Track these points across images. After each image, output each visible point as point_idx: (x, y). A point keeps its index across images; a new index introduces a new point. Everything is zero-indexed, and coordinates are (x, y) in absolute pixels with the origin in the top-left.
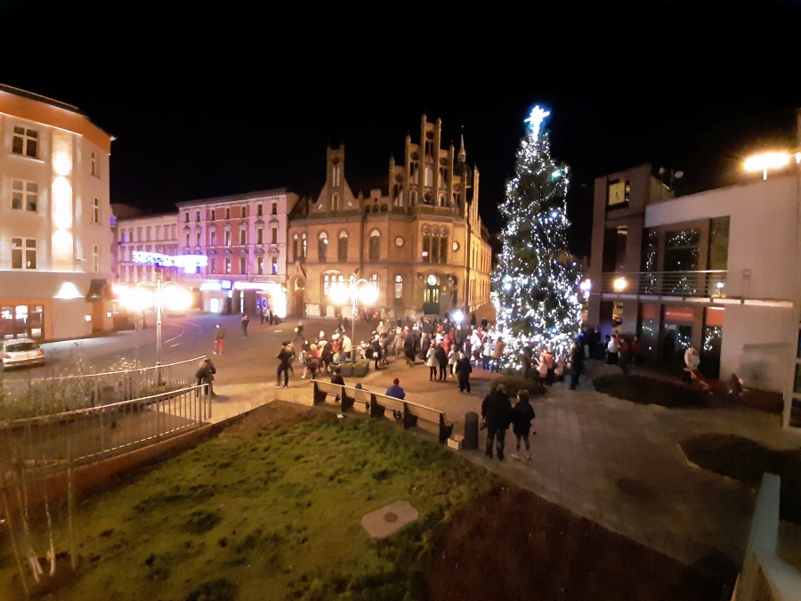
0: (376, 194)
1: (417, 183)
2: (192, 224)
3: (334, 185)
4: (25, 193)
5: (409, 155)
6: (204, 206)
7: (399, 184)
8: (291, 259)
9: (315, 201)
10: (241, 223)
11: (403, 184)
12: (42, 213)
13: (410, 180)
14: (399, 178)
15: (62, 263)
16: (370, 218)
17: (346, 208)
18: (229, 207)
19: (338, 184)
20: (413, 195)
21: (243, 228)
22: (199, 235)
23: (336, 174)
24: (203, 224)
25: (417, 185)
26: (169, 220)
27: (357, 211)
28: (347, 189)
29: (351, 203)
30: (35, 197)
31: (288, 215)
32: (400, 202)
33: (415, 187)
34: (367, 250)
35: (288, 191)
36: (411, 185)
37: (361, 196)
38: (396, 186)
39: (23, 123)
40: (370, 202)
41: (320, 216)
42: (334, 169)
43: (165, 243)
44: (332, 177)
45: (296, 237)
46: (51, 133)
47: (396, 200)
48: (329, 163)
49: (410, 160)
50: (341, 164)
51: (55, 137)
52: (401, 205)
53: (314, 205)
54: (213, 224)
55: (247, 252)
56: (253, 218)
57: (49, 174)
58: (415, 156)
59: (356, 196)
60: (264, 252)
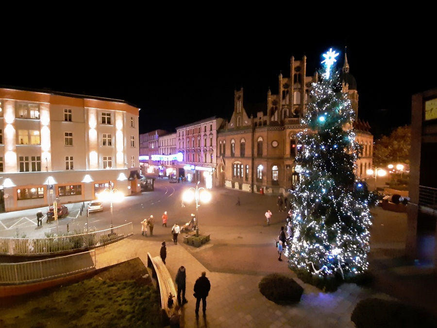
0: (260, 115)
1: (288, 103)
2: (181, 137)
3: (238, 112)
4: (107, 139)
5: (282, 85)
6: (185, 128)
7: (274, 106)
8: (219, 155)
9: (229, 122)
10: (198, 136)
11: (278, 106)
12: (113, 146)
13: (282, 102)
14: (275, 103)
15: (120, 165)
16: (257, 130)
17: (244, 125)
18: (193, 128)
19: (240, 111)
20: (285, 112)
21: (199, 138)
22: (183, 142)
23: (239, 105)
24: (185, 137)
25: (288, 105)
26: (173, 136)
27: (250, 126)
28: (245, 113)
29: (247, 122)
30: (111, 140)
31: (217, 131)
32: (276, 118)
33: (286, 106)
34: (256, 150)
35: (217, 117)
36: (283, 105)
37: (252, 117)
38: (272, 108)
39: (105, 111)
40: (257, 120)
41: (232, 130)
42: (238, 102)
43: (173, 147)
44: (237, 107)
45: (221, 143)
46: (115, 113)
47: (273, 117)
48: (236, 99)
49: (282, 89)
50: (242, 99)
51: (117, 115)
52: (276, 120)
53: (229, 124)
54: (188, 137)
55: (200, 151)
56: (202, 134)
57: (115, 130)
58: (286, 86)
59: (249, 117)
60: (207, 151)
